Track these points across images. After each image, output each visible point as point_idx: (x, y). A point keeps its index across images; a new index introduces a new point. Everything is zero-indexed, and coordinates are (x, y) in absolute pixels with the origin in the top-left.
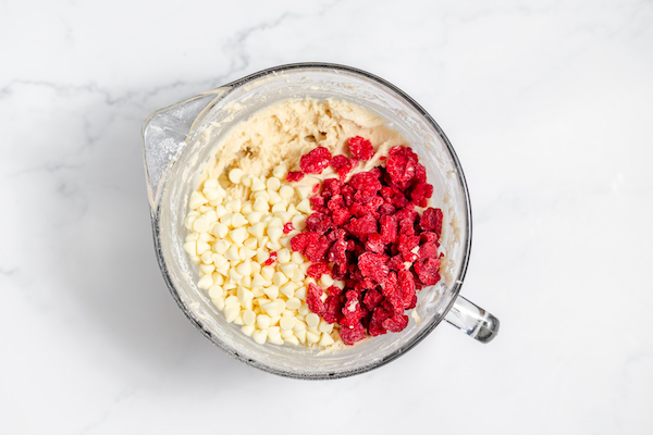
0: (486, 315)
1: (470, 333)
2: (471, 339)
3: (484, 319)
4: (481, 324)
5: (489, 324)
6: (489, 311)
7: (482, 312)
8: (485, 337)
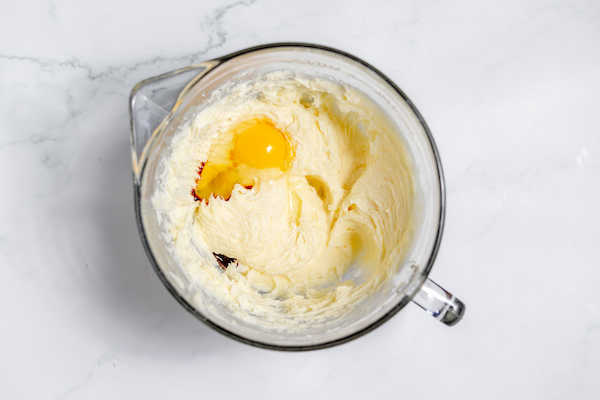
0: (453, 299)
1: (435, 315)
2: (437, 322)
3: (451, 303)
4: (447, 308)
5: (456, 308)
6: (456, 295)
7: (449, 295)
8: (450, 321)
